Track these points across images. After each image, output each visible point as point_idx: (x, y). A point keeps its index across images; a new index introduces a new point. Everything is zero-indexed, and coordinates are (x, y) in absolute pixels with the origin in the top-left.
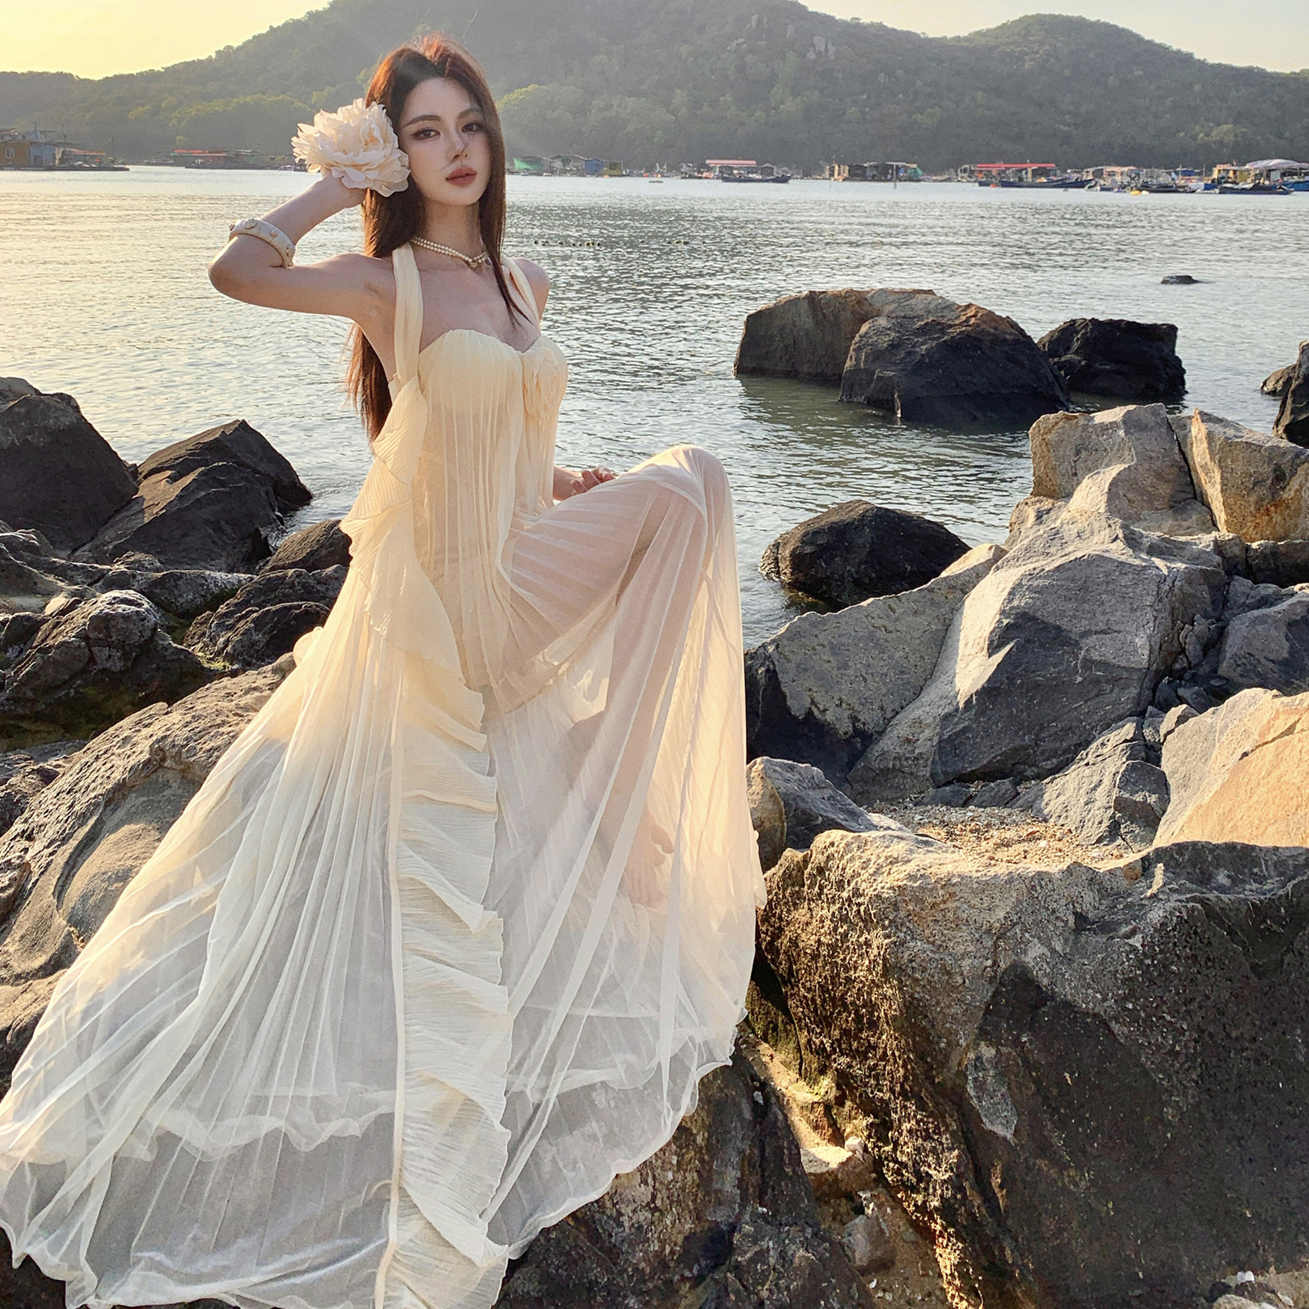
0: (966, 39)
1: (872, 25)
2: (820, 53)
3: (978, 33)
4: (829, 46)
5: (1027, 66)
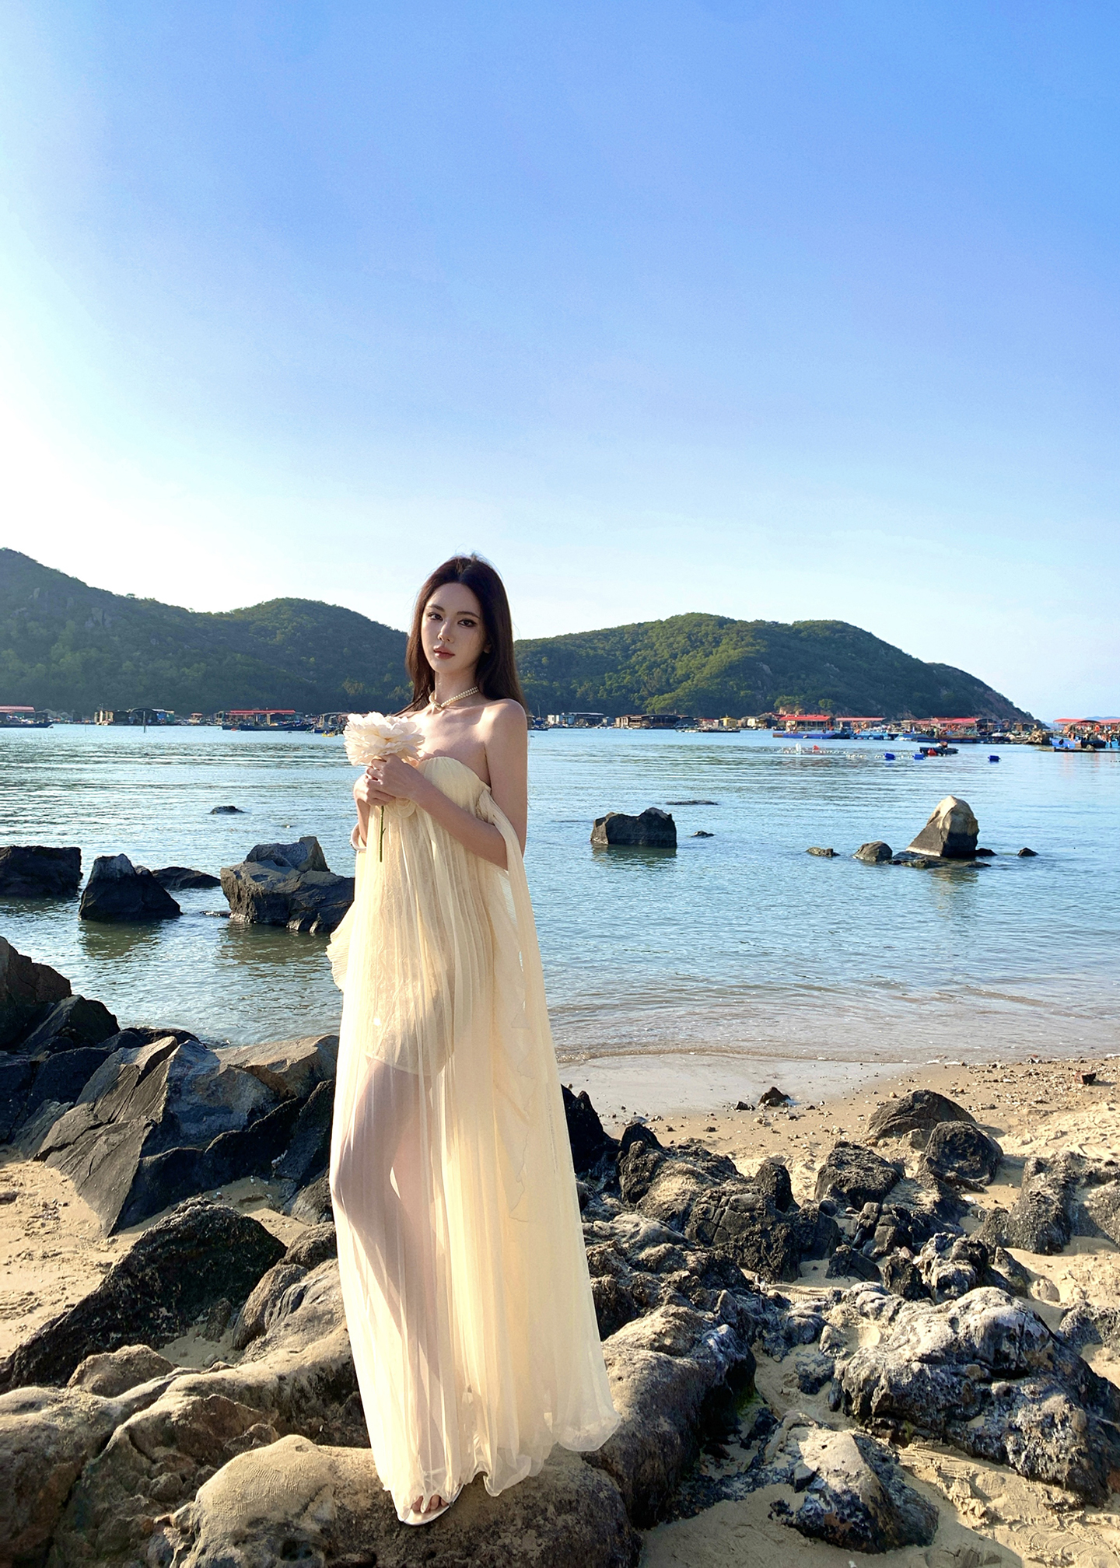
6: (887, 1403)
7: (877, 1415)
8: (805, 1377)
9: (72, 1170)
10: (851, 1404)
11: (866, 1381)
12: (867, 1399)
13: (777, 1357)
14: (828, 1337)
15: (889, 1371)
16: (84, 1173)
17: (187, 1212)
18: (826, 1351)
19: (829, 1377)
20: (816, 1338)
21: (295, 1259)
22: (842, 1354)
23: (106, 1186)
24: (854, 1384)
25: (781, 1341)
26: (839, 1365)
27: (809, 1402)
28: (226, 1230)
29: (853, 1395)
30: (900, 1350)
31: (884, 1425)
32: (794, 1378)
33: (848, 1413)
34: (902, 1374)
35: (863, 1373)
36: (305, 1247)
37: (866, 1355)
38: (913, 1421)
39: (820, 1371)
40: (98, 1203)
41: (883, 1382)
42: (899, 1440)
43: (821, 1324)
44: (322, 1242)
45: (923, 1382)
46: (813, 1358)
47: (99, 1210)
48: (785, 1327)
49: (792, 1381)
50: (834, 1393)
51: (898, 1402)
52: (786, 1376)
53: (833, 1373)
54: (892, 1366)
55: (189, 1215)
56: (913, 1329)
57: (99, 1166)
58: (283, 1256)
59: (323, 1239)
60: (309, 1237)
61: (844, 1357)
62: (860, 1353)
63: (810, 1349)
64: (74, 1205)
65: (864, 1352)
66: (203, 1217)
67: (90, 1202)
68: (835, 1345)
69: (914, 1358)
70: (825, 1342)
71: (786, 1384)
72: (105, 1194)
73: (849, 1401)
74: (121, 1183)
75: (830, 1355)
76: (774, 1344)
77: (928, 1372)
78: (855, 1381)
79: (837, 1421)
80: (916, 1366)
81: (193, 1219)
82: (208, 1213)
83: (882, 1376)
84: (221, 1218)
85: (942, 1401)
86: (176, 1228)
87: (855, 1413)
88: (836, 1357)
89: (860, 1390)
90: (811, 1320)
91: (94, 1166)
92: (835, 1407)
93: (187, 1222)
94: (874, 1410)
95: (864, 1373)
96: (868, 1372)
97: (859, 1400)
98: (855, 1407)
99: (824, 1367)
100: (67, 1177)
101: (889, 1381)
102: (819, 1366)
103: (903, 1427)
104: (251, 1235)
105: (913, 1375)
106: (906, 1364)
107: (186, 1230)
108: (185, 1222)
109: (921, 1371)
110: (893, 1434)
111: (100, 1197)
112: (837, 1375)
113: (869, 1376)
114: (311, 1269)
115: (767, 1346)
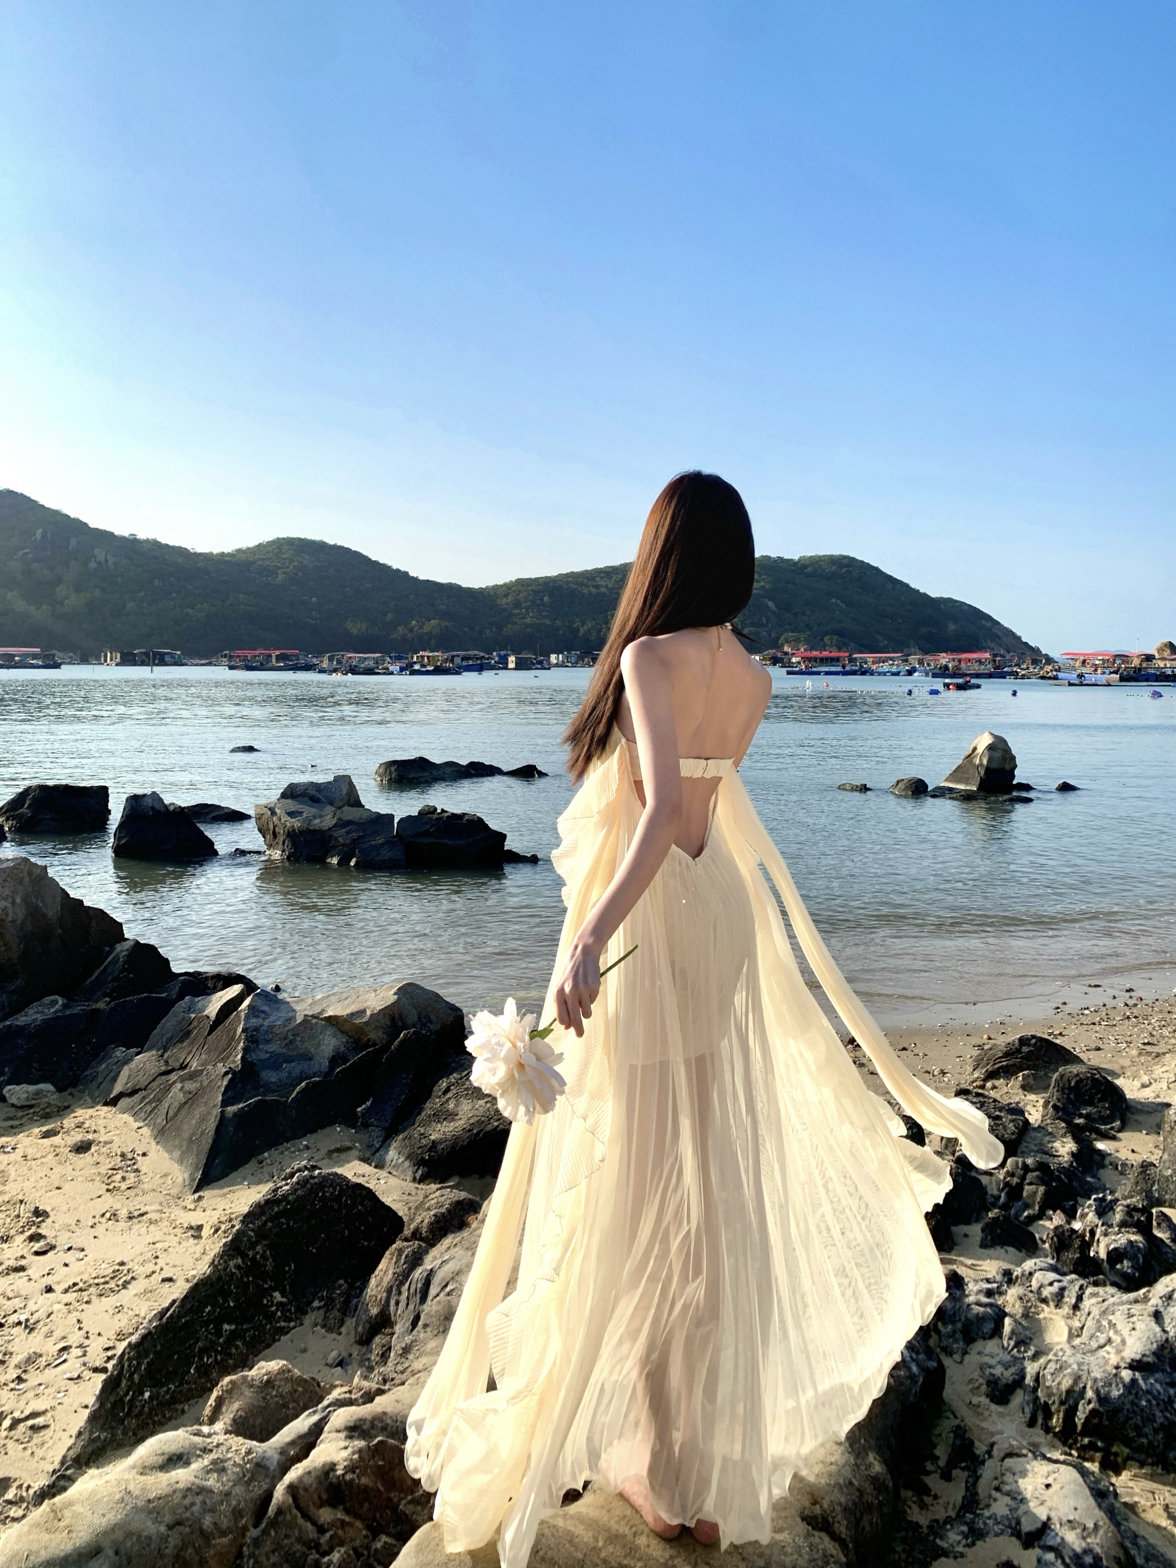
0: (229, 555)
1: (147, 541)
2: (100, 563)
3: (239, 551)
4: (109, 557)
5: (280, 577)
6: (1096, 1421)
7: (1083, 1434)
8: (993, 1382)
9: (145, 1115)
10: (1051, 1418)
11: (1069, 1392)
12: (1071, 1413)
13: (957, 1357)
14: (1013, 1332)
15: (1095, 1380)
16: (160, 1120)
17: (295, 1179)
18: (1012, 1349)
19: (1019, 1381)
20: (997, 1331)
21: (416, 1235)
22: (1030, 1353)
23: (186, 1135)
24: (1054, 1395)
25: (959, 1336)
26: (1031, 1369)
27: (1001, 1415)
28: (338, 1199)
29: (1053, 1408)
30: (1102, 1352)
31: (1092, 1447)
32: (980, 1385)
33: (1048, 1430)
34: (1110, 1385)
35: (1064, 1381)
36: (426, 1221)
37: (1064, 1359)
38: (1127, 1442)
39: (1008, 1375)
40: (179, 1153)
41: (1090, 1394)
42: (1112, 1466)
43: (1000, 1314)
44: (443, 1214)
45: (1136, 1394)
46: (998, 1359)
47: (181, 1161)
48: (963, 1319)
49: (978, 1388)
50: (1028, 1404)
51: (1108, 1418)
52: (971, 1381)
53: (1023, 1377)
54: (1097, 1374)
55: (298, 1183)
56: (1112, 1325)
57: (176, 1115)
58: (401, 1231)
59: (443, 1210)
60: (429, 1209)
61: (1035, 1357)
62: (1056, 1355)
63: (991, 1346)
64: (152, 1154)
65: (1060, 1354)
66: (312, 1185)
67: (170, 1152)
68: (1022, 1342)
69: (1123, 1365)
70: (1010, 1339)
71: (972, 1390)
72: (185, 1143)
73: (1048, 1415)
74: (202, 1133)
75: (1017, 1355)
76: (951, 1340)
77: (1141, 1382)
78: (1055, 1391)
79: (1037, 1440)
80: (1126, 1375)
81: (302, 1187)
82: (316, 1180)
83: (1088, 1386)
84: (331, 1186)
85: (1160, 1420)
86: (285, 1197)
87: (1057, 1430)
88: (1024, 1358)
89: (1062, 1403)
90: (989, 1310)
91: (171, 1113)
92: (1032, 1423)
93: (296, 1190)
94: (1079, 1428)
95: (1066, 1383)
96: (1070, 1382)
97: (1061, 1414)
98: (1056, 1421)
99: (1012, 1370)
100: (141, 1124)
101: (1097, 1392)
102: (1006, 1369)
103: (1115, 1449)
104: (363, 1205)
105: (1124, 1386)
106: (1114, 1371)
107: (295, 1200)
108: (294, 1190)
109: (1134, 1381)
110: (1103, 1458)
111: (181, 1147)
112: (1029, 1380)
113: (1072, 1386)
114: (433, 1245)
115: (944, 1343)
